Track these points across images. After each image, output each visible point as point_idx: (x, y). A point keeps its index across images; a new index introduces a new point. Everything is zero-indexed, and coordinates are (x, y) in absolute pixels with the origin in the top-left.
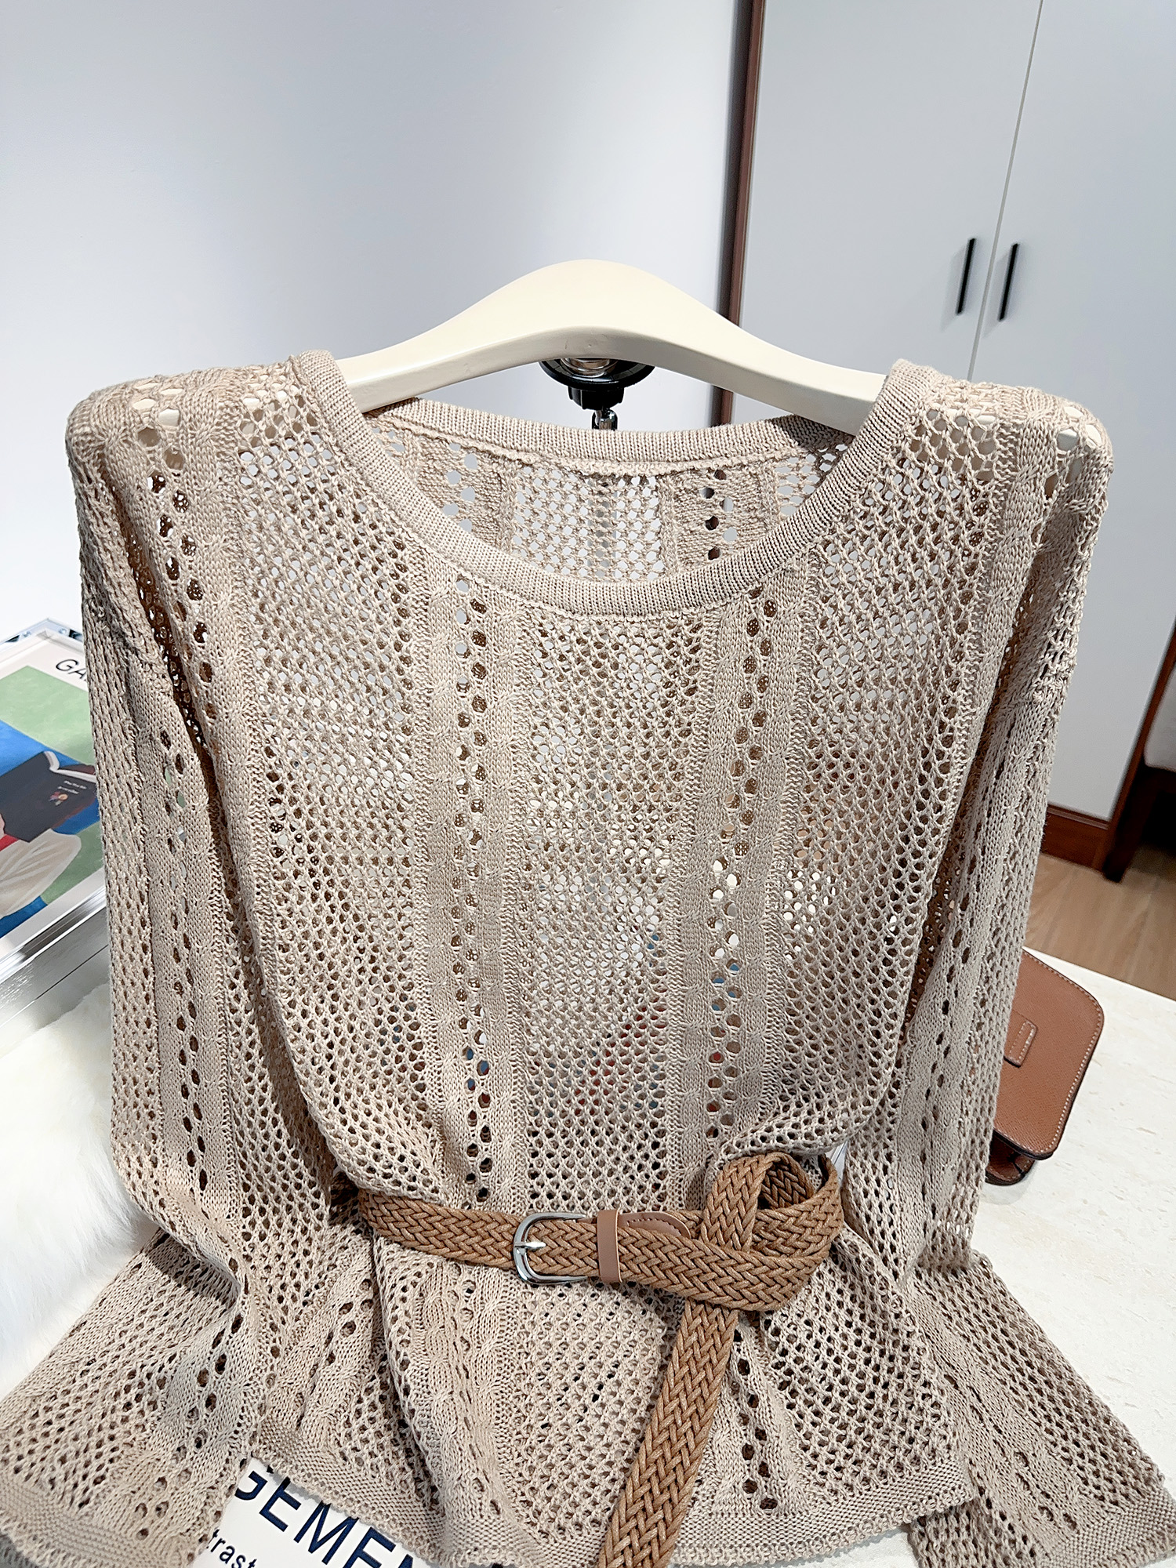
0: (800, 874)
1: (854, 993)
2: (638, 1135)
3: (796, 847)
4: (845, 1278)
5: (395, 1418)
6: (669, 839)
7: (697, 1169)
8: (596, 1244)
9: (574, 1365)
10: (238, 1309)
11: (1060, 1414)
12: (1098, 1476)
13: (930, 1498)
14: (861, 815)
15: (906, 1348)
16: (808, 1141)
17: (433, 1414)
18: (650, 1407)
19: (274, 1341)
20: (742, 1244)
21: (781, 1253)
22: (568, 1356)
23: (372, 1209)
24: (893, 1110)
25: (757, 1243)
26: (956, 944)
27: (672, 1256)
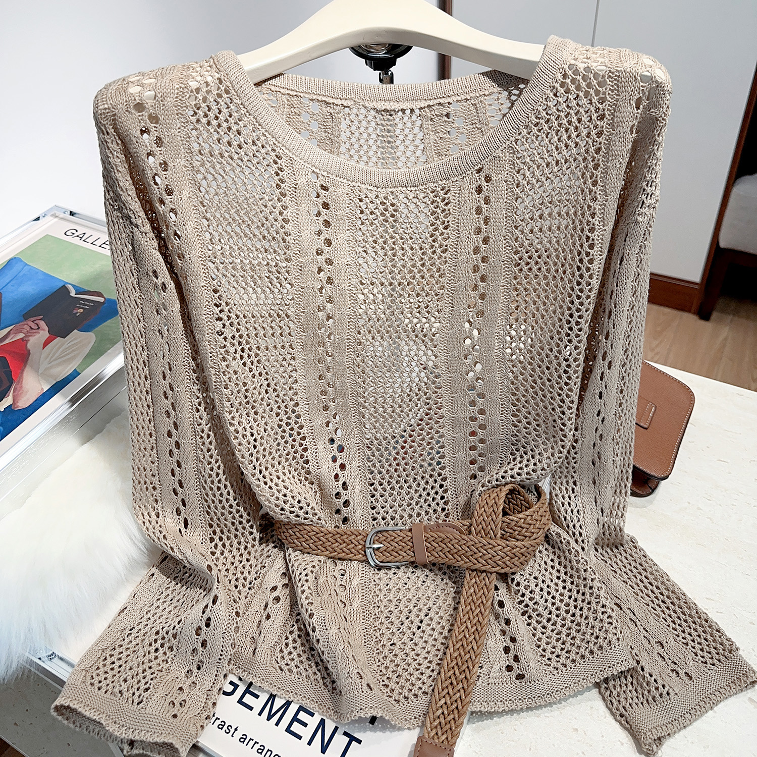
0: (514, 326)
1: (549, 391)
2: (431, 481)
3: (511, 311)
4: (554, 553)
5: (307, 646)
6: (438, 312)
7: (466, 498)
8: (412, 543)
9: (406, 610)
10: (214, 592)
11: (680, 620)
12: (703, 651)
13: (609, 667)
14: (546, 291)
15: (591, 588)
16: (528, 477)
17: (330, 640)
18: (450, 631)
19: (236, 609)
20: (495, 536)
21: (518, 540)
22: (402, 607)
23: (284, 532)
24: (575, 455)
25: (504, 535)
26: (604, 359)
27: (456, 545)
